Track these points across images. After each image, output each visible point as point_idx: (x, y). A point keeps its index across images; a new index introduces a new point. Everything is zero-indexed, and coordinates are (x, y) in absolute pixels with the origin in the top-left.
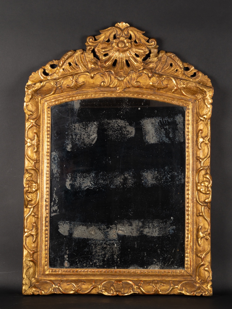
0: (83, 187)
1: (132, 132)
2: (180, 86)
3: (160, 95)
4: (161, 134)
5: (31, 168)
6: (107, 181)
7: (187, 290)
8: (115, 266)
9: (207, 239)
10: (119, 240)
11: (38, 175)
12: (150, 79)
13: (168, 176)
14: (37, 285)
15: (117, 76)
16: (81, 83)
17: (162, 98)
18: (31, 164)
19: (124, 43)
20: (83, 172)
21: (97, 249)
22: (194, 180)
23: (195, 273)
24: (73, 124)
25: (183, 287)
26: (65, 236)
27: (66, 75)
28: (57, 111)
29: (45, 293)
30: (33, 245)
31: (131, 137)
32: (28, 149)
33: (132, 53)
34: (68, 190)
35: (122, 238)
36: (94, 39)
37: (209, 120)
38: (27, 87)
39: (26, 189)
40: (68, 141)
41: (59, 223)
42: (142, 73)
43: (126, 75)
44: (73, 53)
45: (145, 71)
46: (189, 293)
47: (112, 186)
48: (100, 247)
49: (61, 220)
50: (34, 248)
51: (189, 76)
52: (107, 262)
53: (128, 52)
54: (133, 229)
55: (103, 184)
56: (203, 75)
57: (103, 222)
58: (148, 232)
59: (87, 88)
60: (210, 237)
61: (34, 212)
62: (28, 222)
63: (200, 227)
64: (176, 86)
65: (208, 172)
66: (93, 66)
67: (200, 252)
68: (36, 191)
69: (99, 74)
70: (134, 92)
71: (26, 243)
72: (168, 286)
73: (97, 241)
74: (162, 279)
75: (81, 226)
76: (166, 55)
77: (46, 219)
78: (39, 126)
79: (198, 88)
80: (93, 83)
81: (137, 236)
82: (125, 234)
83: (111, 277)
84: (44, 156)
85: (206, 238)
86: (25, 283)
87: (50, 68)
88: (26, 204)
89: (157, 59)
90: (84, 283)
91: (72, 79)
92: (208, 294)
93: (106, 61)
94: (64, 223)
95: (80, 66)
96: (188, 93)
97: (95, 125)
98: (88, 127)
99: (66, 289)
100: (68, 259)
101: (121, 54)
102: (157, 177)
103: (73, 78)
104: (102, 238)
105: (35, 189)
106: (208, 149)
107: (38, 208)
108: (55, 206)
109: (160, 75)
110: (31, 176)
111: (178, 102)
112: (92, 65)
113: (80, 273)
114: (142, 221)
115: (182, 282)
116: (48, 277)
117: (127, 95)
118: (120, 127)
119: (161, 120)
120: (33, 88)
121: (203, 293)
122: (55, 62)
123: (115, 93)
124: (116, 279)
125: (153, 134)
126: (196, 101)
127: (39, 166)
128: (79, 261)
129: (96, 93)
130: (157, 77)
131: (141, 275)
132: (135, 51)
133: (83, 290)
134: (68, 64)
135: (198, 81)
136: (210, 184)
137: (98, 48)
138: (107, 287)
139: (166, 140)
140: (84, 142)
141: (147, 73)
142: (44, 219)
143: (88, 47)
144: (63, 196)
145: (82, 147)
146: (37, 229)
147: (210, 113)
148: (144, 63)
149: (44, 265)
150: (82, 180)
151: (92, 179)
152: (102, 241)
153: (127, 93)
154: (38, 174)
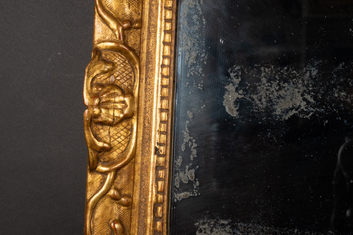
0: (279, 110)
5: (112, 44)
11: (133, 69)
18: (111, 32)
20: (280, 62)
34: (231, 118)
39: (92, 113)
41: (197, 224)
49: (206, 214)
55: (345, 102)
61: (119, 187)
62: (96, 216)
68: (127, 118)
77: (155, 211)
84: (157, 8)
88: (92, 160)
94: (214, 225)
105: (122, 112)
107: (132, 173)
108: (187, 171)
110: (110, 72)
127: (141, 42)
142: (149, 210)
144: (214, 138)
150: (277, 88)
151: (308, 86)
154: (134, 64)
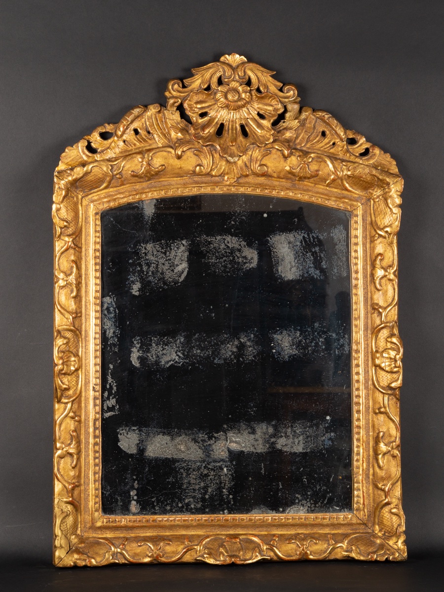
0: (163, 361)
1: (252, 258)
2: (340, 174)
3: (304, 190)
4: (307, 262)
5: (68, 327)
6: (207, 351)
7: (360, 551)
8: (225, 510)
9: (394, 457)
10: (231, 461)
11: (78, 341)
12: (285, 161)
13: (321, 340)
14: (81, 548)
15: (225, 154)
16: (158, 168)
17: (308, 195)
18: (66, 320)
19: (237, 93)
20: (162, 334)
21: (190, 477)
22: (367, 347)
23: (372, 519)
24: (142, 245)
25: (352, 545)
26: (132, 456)
27: (130, 153)
28: (112, 219)
29: (96, 563)
30: (72, 473)
31: (250, 269)
32: (61, 291)
33: (251, 112)
34: (135, 368)
35: (236, 457)
36: (181, 85)
37: (395, 237)
38: (58, 175)
39: (59, 368)
40: (134, 276)
41: (119, 430)
42: (271, 149)
43: (241, 152)
44: (142, 111)
45: (277, 145)
46: (364, 556)
47: (217, 360)
48: (196, 474)
49: (123, 424)
50: (74, 478)
51: (357, 155)
52: (209, 502)
53: (245, 109)
54: (257, 440)
55: (200, 356)
56: (383, 152)
57: (201, 428)
58: (285, 445)
59: (169, 178)
60: (399, 451)
61: (74, 410)
62: (62, 429)
63: (381, 434)
64: (333, 173)
65: (396, 331)
66: (179, 135)
67: (383, 479)
68: (77, 370)
69: (191, 150)
70: (255, 185)
71: (58, 470)
72: (325, 544)
73: (190, 463)
74: (312, 532)
75: (161, 436)
76: (314, 116)
77: (95, 424)
78: (80, 249)
79: (375, 176)
80: (181, 168)
81: (264, 452)
82: (242, 449)
83: (218, 529)
84: (90, 304)
85: (393, 454)
86: (59, 546)
87: (99, 138)
88: (59, 396)
89: (298, 122)
90: (169, 542)
91: (140, 160)
92: (400, 557)
93: (204, 127)
94: (129, 430)
95: (155, 136)
96: (355, 185)
97: (184, 245)
98: (171, 249)
99: (135, 553)
100: (138, 498)
101: (232, 114)
102: (300, 341)
103: (143, 158)
104: (201, 457)
105: (74, 367)
106: (394, 289)
107: (80, 403)
108: (111, 400)
109: (304, 152)
110: (67, 343)
111: (337, 203)
112: (177, 133)
113: (162, 523)
114: (273, 425)
115: (349, 536)
116: (100, 532)
117: (243, 190)
118: (231, 250)
119: (306, 236)
120: (68, 176)
121: (391, 555)
122: (109, 128)
123: (220, 185)
124: (228, 533)
125: (290, 263)
126: (370, 202)
127: (81, 325)
128: (158, 501)
129: (185, 185)
130: (298, 156)
131: (274, 526)
132: (258, 108)
133: (168, 555)
134: (133, 132)
135: (374, 163)
136: (400, 355)
137: (190, 102)
138: (212, 548)
139: (316, 274)
140: (164, 278)
141: (280, 149)
142: (91, 424)
143: (170, 100)
144: (126, 380)
145: (161, 287)
146: (79, 443)
147: (397, 224)
148: (275, 130)
149: (94, 510)
150: (162, 349)
151: (179, 347)
152: (201, 463)
153: (242, 187)
154: (79, 338)
